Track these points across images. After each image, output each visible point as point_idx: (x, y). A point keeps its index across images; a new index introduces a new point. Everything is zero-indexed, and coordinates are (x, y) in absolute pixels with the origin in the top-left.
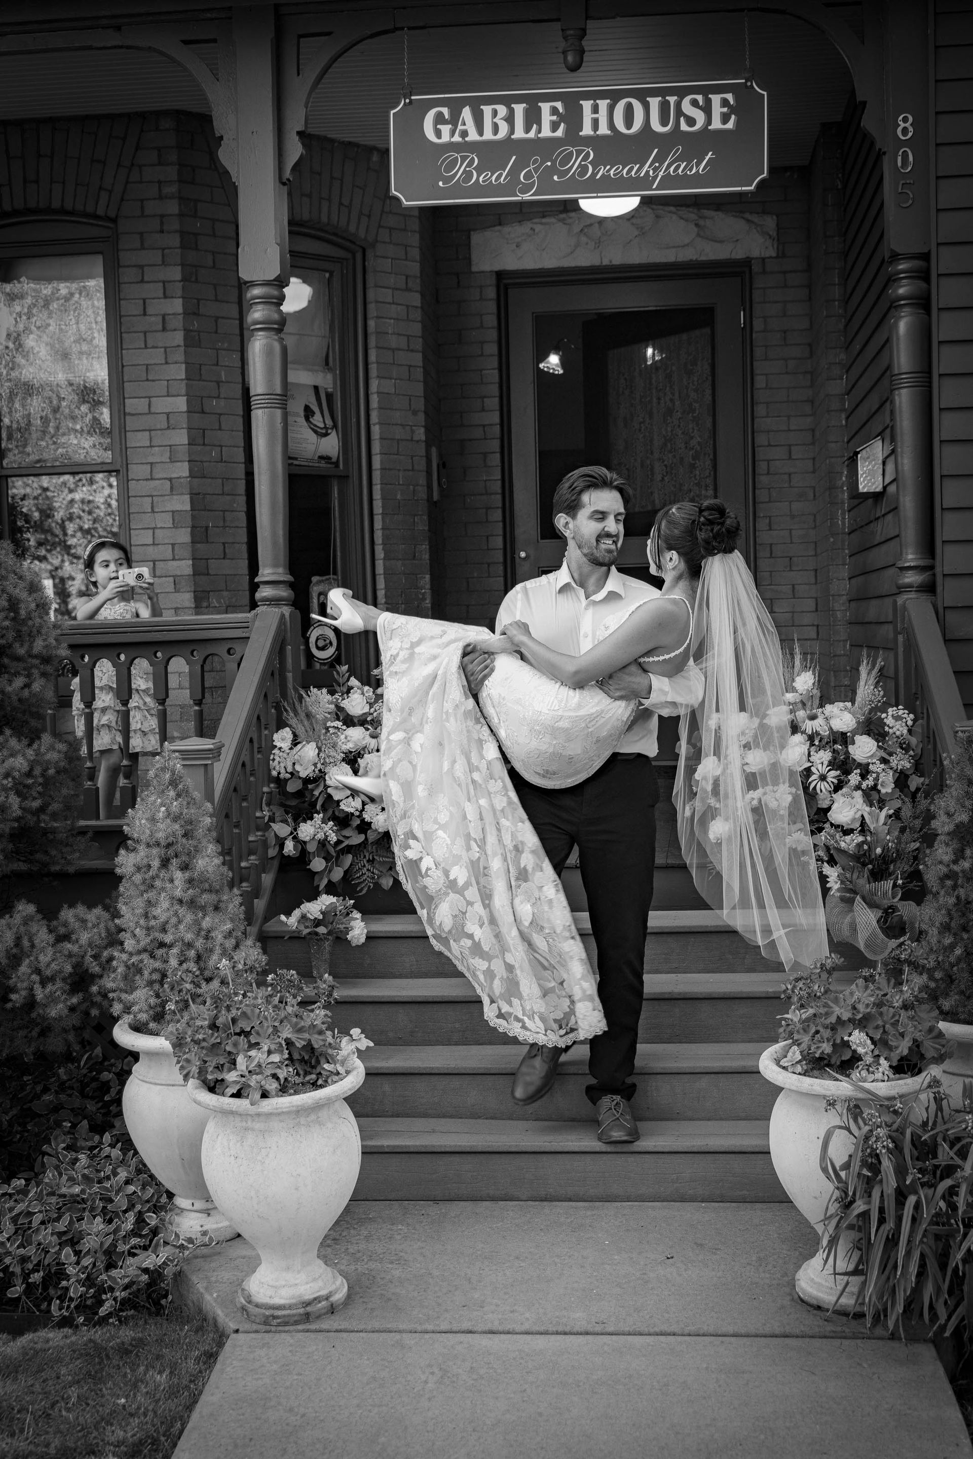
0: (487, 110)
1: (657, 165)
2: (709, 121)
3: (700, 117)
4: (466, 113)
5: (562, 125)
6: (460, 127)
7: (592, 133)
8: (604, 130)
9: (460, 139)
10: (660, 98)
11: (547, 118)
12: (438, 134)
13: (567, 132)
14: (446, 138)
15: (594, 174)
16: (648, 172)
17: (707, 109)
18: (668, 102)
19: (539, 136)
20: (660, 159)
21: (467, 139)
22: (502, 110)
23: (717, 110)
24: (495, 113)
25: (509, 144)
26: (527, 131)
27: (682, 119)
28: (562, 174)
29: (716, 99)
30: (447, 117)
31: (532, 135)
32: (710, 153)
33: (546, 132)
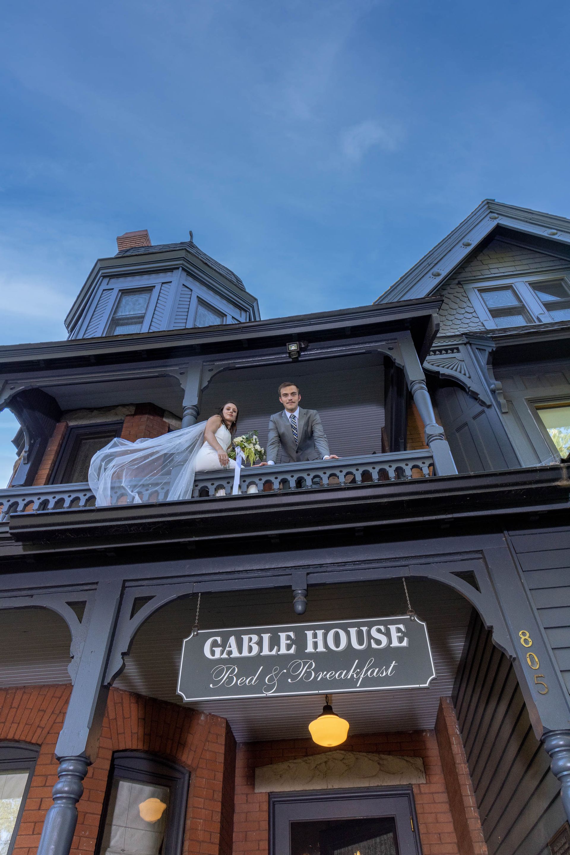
0: (245, 638)
1: (359, 670)
2: (390, 641)
3: (384, 640)
4: (232, 640)
5: (294, 646)
6: (227, 649)
7: (314, 651)
8: (321, 648)
9: (227, 656)
10: (356, 628)
11: (283, 642)
12: (213, 653)
13: (297, 650)
14: (217, 655)
15: (316, 677)
16: (352, 675)
17: (388, 634)
18: (362, 631)
19: (279, 653)
20: (360, 666)
21: (231, 656)
22: (255, 638)
23: (395, 635)
24: (250, 640)
25: (259, 659)
26: (271, 650)
27: (372, 641)
28: (294, 678)
29: (393, 628)
30: (219, 643)
31: (274, 652)
32: (394, 662)
33: (283, 651)
